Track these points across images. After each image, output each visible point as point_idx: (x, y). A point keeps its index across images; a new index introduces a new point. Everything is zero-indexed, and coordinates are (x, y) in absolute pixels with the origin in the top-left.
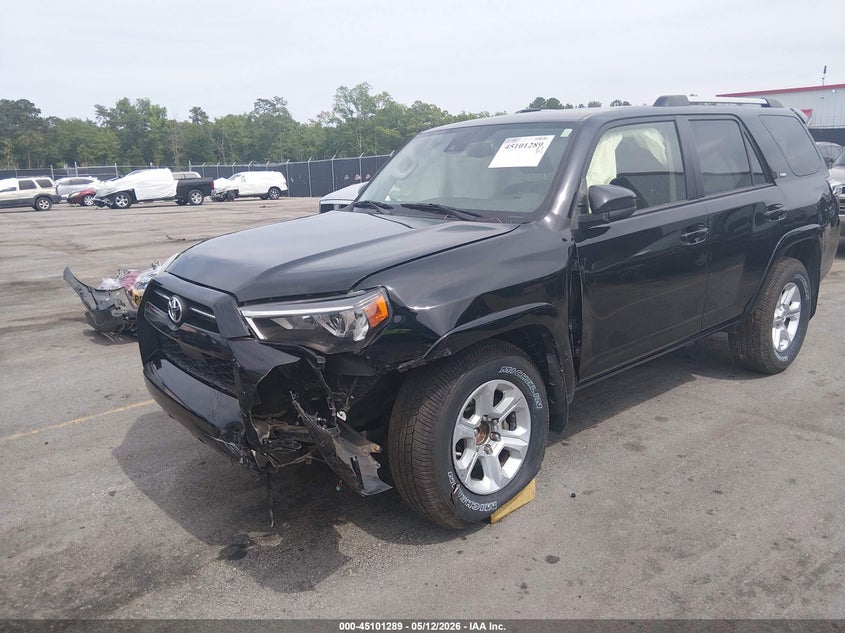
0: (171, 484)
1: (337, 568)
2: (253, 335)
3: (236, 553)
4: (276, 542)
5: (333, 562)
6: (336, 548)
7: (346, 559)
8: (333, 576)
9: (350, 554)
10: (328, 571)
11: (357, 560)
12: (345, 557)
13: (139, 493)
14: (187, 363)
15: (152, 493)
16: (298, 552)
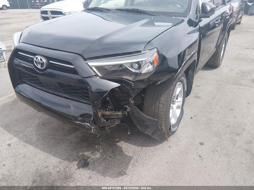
0: (35, 136)
1: (129, 162)
2: (97, 75)
3: (84, 164)
4: (98, 155)
5: (127, 160)
6: (123, 153)
7: (131, 158)
8: (130, 167)
9: (131, 155)
10: (127, 165)
11: (135, 157)
12: (130, 157)
13: (22, 143)
14: (43, 86)
15: (28, 141)
16: (110, 158)
